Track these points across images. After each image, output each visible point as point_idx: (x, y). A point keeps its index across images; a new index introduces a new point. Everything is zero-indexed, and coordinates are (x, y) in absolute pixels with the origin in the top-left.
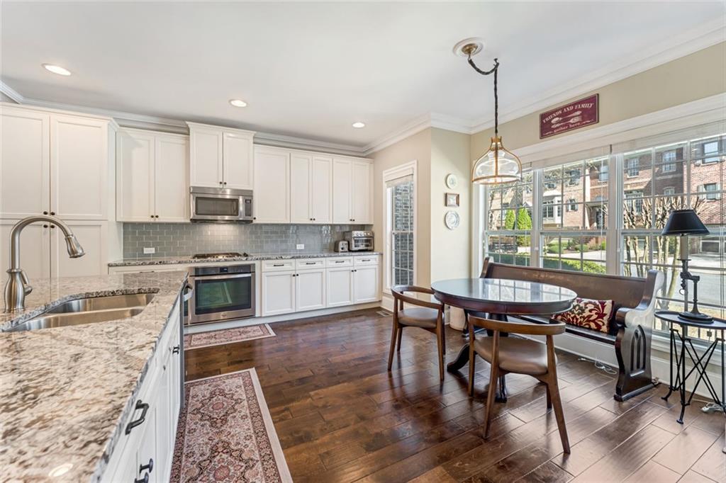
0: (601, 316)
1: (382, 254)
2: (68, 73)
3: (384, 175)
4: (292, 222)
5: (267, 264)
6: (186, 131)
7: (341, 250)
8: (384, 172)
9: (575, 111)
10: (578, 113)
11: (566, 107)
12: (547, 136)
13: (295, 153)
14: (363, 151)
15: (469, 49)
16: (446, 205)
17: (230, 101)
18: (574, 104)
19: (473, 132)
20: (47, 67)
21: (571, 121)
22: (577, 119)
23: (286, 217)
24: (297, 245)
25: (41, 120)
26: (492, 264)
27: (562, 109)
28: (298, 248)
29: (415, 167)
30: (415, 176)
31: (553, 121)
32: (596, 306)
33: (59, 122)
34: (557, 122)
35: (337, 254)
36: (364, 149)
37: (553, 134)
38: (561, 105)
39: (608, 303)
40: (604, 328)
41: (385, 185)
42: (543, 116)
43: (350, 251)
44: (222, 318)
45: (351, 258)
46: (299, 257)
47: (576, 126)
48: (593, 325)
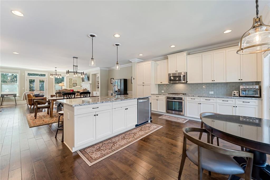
4: (203, 82)
5: (188, 98)
6: (167, 58)
17: (170, 47)
28: (210, 93)
35: (230, 97)
43: (240, 96)
44: (174, 113)
45: (239, 100)
46: (202, 97)
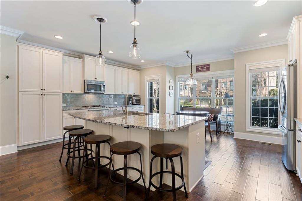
0: (212, 117)
1: (145, 106)
2: (62, 38)
3: (146, 78)
7: (130, 104)
8: (146, 76)
9: (205, 67)
10: (205, 68)
11: (203, 65)
12: (197, 72)
13: (118, 68)
14: (136, 68)
15: (187, 52)
16: (170, 89)
17: (108, 51)
18: (205, 65)
19: (176, 67)
20: (56, 37)
21: (204, 69)
22: (205, 69)
23: (114, 92)
24: (115, 103)
25: (40, 52)
26: (183, 107)
27: (202, 66)
29: (160, 76)
30: (160, 80)
31: (200, 68)
32: (211, 115)
33: (46, 53)
34: (201, 69)
36: (137, 67)
37: (199, 72)
38: (202, 65)
39: (213, 114)
40: (213, 120)
41: (146, 81)
42: (197, 67)
43: (133, 104)
45: (136, 107)
47: (205, 71)
48: (210, 120)
